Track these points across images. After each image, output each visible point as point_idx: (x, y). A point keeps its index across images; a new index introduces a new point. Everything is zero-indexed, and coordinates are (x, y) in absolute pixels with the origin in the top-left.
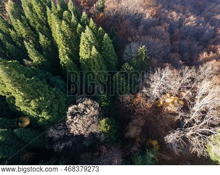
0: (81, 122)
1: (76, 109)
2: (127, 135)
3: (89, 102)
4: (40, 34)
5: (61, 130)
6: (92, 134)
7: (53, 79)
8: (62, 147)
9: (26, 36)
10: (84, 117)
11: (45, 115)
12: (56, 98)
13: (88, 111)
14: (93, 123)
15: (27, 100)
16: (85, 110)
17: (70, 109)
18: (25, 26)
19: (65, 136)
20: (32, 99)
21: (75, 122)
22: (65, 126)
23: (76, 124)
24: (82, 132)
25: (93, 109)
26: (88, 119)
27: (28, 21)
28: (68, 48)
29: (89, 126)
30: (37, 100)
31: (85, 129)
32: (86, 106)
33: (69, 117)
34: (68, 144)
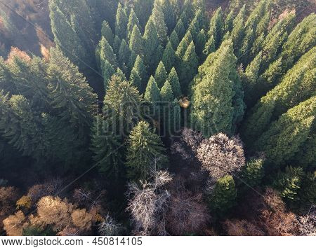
0: (214, 152)
1: (224, 141)
3: (240, 151)
4: (280, 59)
5: (194, 138)
6: (207, 173)
7: (240, 100)
8: (179, 150)
9: (267, 49)
11: (200, 115)
12: (223, 115)
15: (207, 90)
16: (229, 151)
17: (221, 135)
18: (277, 41)
19: (190, 147)
20: (211, 93)
22: (201, 142)
23: (210, 149)
24: (204, 162)
25: (235, 159)
26: (222, 159)
27: (285, 40)
28: (286, 94)
29: (214, 165)
30: (213, 98)
31: (209, 163)
32: (234, 150)
33: (212, 139)
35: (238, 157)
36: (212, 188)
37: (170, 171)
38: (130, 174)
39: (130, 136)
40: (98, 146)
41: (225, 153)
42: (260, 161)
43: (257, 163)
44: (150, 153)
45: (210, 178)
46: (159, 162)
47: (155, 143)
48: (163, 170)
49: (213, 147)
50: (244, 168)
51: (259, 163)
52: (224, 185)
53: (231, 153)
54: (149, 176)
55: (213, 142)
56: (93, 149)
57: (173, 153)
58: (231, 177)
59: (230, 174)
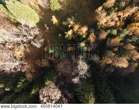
0: (53, 95)
1: (48, 101)
2: (48, 65)
3: (41, 97)
6: (56, 85)
8: (70, 94)
10: (50, 94)
13: (46, 94)
14: (50, 87)
16: (46, 96)
19: (64, 97)
21: (55, 98)
22: (59, 100)
23: (55, 96)
24: (58, 90)
25: (44, 92)
26: (50, 92)
29: (53, 89)
31: (56, 89)
32: (44, 97)
34: (67, 92)
35: (42, 94)
36: (54, 78)
37: (73, 84)
38: (91, 81)
39: (95, 100)
40: (110, 93)
41: (48, 95)
42: (32, 93)
43: (34, 91)
44: (83, 91)
45: (55, 82)
46: (78, 88)
47: (82, 97)
48: (76, 84)
49: (53, 98)
50: (40, 89)
51: (33, 92)
52: (49, 80)
53: (45, 95)
54: (82, 81)
55: (54, 100)
56: (112, 91)
57: (73, 93)
58: (46, 84)
59: (46, 85)
